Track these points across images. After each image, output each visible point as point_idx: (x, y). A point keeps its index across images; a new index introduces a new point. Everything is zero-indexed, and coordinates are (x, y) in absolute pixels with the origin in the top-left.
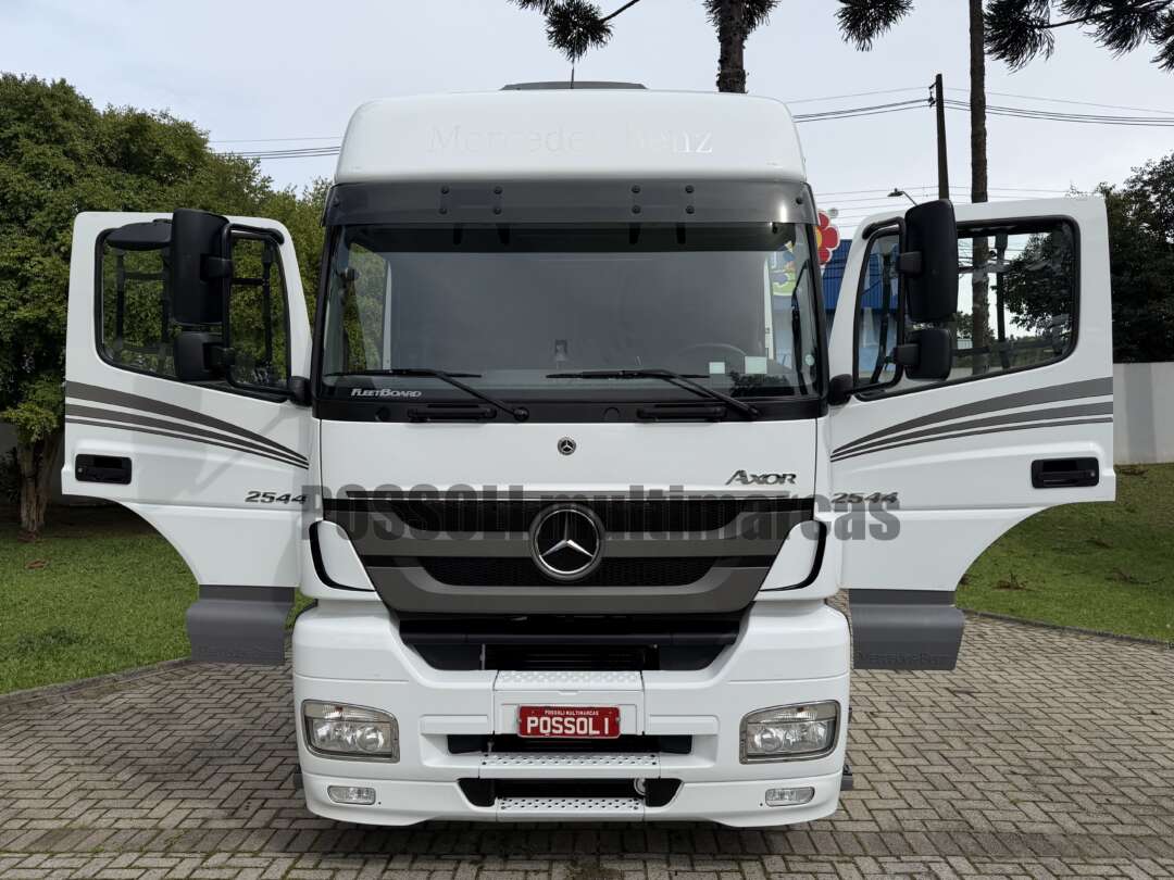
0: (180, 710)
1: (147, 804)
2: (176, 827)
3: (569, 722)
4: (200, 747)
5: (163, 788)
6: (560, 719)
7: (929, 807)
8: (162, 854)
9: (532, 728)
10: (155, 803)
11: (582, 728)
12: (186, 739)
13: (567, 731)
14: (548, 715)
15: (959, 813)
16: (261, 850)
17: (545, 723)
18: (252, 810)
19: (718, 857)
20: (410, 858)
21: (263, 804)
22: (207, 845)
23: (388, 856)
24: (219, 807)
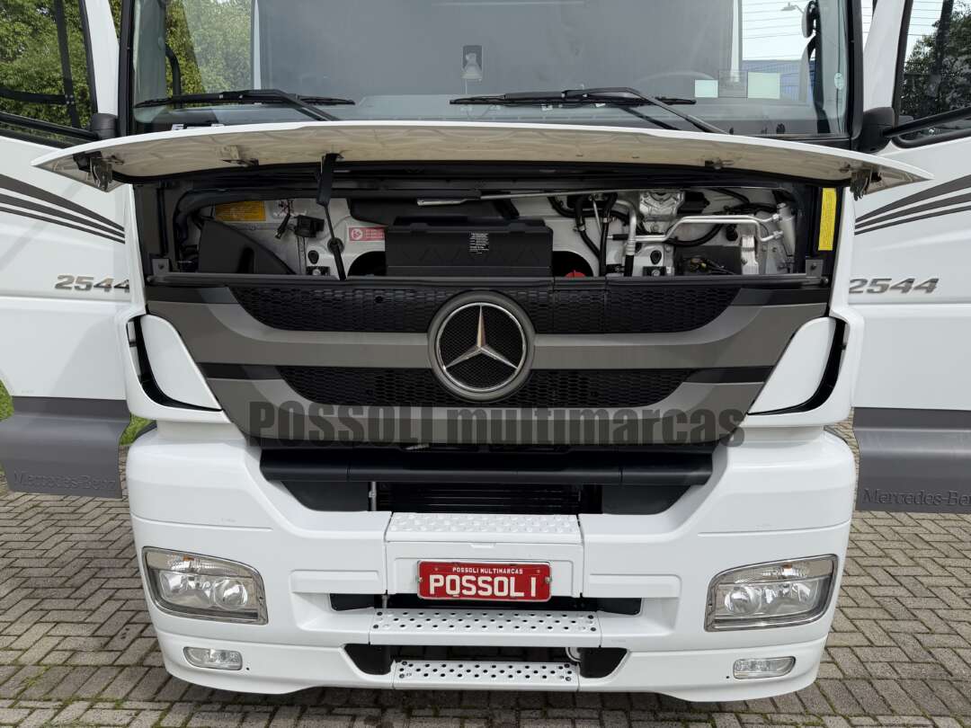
0: (84, 510)
1: (17, 629)
2: (38, 664)
3: (484, 582)
4: (92, 555)
5: (39, 607)
6: (473, 578)
7: (893, 644)
8: (10, 702)
9: (436, 588)
10: (25, 627)
11: (501, 589)
12: (80, 545)
13: (481, 593)
14: (455, 573)
15: (930, 653)
16: (126, 699)
17: (453, 582)
18: (128, 639)
19: (661, 715)
20: (297, 711)
21: (142, 631)
22: (64, 691)
23: (271, 709)
24: (93, 636)
